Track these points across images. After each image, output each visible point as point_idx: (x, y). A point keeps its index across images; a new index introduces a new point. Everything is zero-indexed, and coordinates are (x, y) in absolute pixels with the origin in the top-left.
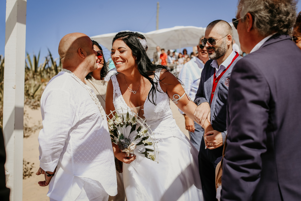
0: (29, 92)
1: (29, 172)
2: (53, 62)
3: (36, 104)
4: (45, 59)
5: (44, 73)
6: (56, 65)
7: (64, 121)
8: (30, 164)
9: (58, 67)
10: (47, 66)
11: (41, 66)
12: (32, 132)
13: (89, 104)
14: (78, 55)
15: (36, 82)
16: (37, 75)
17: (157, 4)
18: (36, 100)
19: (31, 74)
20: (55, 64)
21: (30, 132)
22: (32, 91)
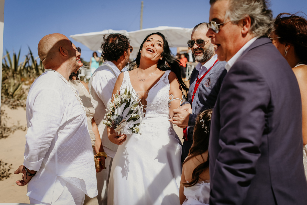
0: (9, 91)
1: (7, 173)
2: (33, 61)
3: (15, 103)
4: (25, 58)
5: (24, 72)
6: (37, 64)
7: (53, 121)
8: (8, 165)
9: (39, 66)
10: (27, 65)
11: (21, 64)
12: (11, 132)
13: (76, 105)
14: (60, 54)
15: (16, 81)
16: (17, 74)
17: (142, 3)
18: (15, 99)
19: (10, 73)
20: (35, 63)
21: (9, 132)
22: (11, 90)
